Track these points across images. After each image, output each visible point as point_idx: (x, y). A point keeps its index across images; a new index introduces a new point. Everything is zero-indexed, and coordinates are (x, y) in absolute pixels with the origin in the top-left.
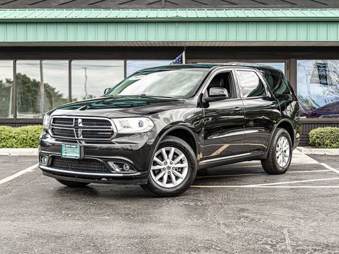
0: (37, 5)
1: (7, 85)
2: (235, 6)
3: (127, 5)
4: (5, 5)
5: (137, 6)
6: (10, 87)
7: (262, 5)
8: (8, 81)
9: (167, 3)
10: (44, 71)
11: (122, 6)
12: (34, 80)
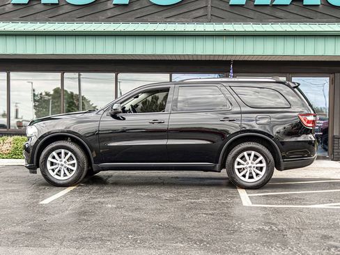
0: (85, 18)
1: (47, 97)
2: (281, 20)
3: (173, 19)
4: (54, 19)
5: (183, 20)
6: (49, 100)
7: (308, 20)
8: (47, 94)
9: (213, 17)
10: (82, 84)
11: (169, 20)
12: (72, 93)
